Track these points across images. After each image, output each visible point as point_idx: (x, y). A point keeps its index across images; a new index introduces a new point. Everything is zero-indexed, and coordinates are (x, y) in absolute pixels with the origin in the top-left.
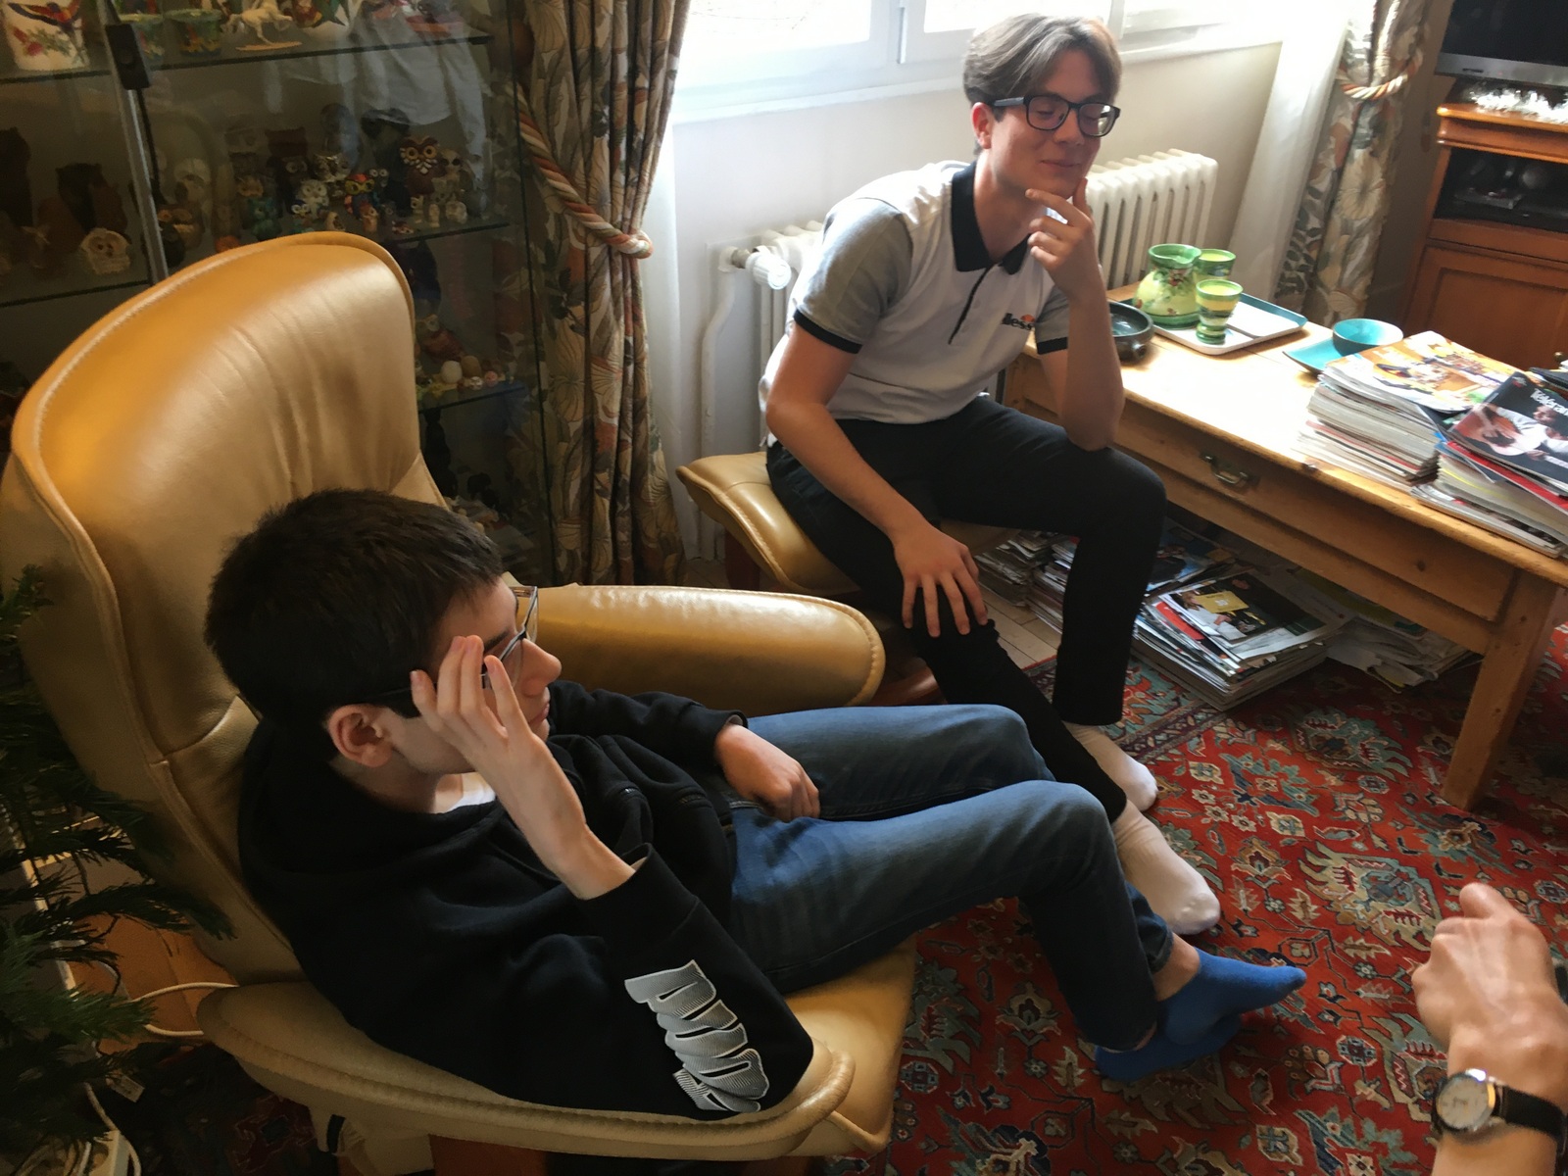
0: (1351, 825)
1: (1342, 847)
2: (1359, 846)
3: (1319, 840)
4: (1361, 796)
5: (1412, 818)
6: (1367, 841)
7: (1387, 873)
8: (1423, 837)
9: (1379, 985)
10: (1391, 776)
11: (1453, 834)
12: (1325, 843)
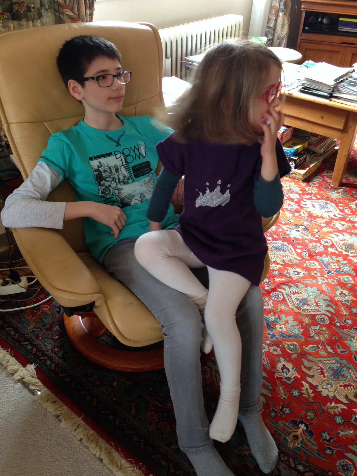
0: (311, 194)
1: (310, 199)
2: (314, 198)
3: (304, 198)
4: (311, 187)
5: (325, 190)
6: (316, 197)
7: (323, 203)
8: (330, 194)
9: (328, 227)
10: (318, 182)
11: (337, 192)
12: (305, 198)
